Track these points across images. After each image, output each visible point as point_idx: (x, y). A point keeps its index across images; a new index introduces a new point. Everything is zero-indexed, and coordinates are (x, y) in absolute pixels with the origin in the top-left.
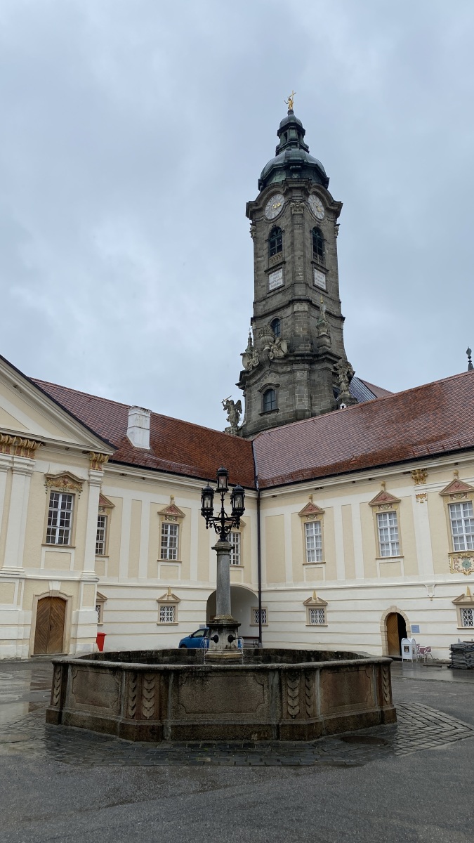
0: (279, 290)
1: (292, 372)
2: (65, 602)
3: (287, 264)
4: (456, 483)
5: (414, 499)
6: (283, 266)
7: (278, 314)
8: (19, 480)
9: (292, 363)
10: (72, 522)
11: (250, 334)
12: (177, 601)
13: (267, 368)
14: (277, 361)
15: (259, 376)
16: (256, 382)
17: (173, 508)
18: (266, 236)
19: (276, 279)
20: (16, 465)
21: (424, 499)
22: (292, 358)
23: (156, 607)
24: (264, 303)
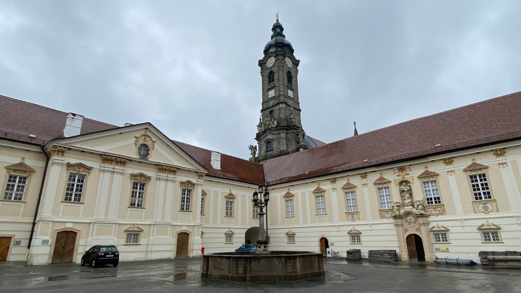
0: (272, 98)
1: (279, 134)
2: (188, 234)
3: (276, 87)
4: (348, 184)
5: (331, 190)
6: (274, 88)
7: (273, 108)
8: (170, 184)
9: (279, 130)
10: (191, 201)
11: (260, 117)
12: (233, 234)
13: (268, 132)
14: (272, 129)
15: (264, 136)
16: (263, 138)
17: (231, 194)
18: (267, 75)
19: (272, 93)
20: (169, 178)
21: (335, 190)
22: (279, 128)
23: (224, 236)
24: (266, 103)
